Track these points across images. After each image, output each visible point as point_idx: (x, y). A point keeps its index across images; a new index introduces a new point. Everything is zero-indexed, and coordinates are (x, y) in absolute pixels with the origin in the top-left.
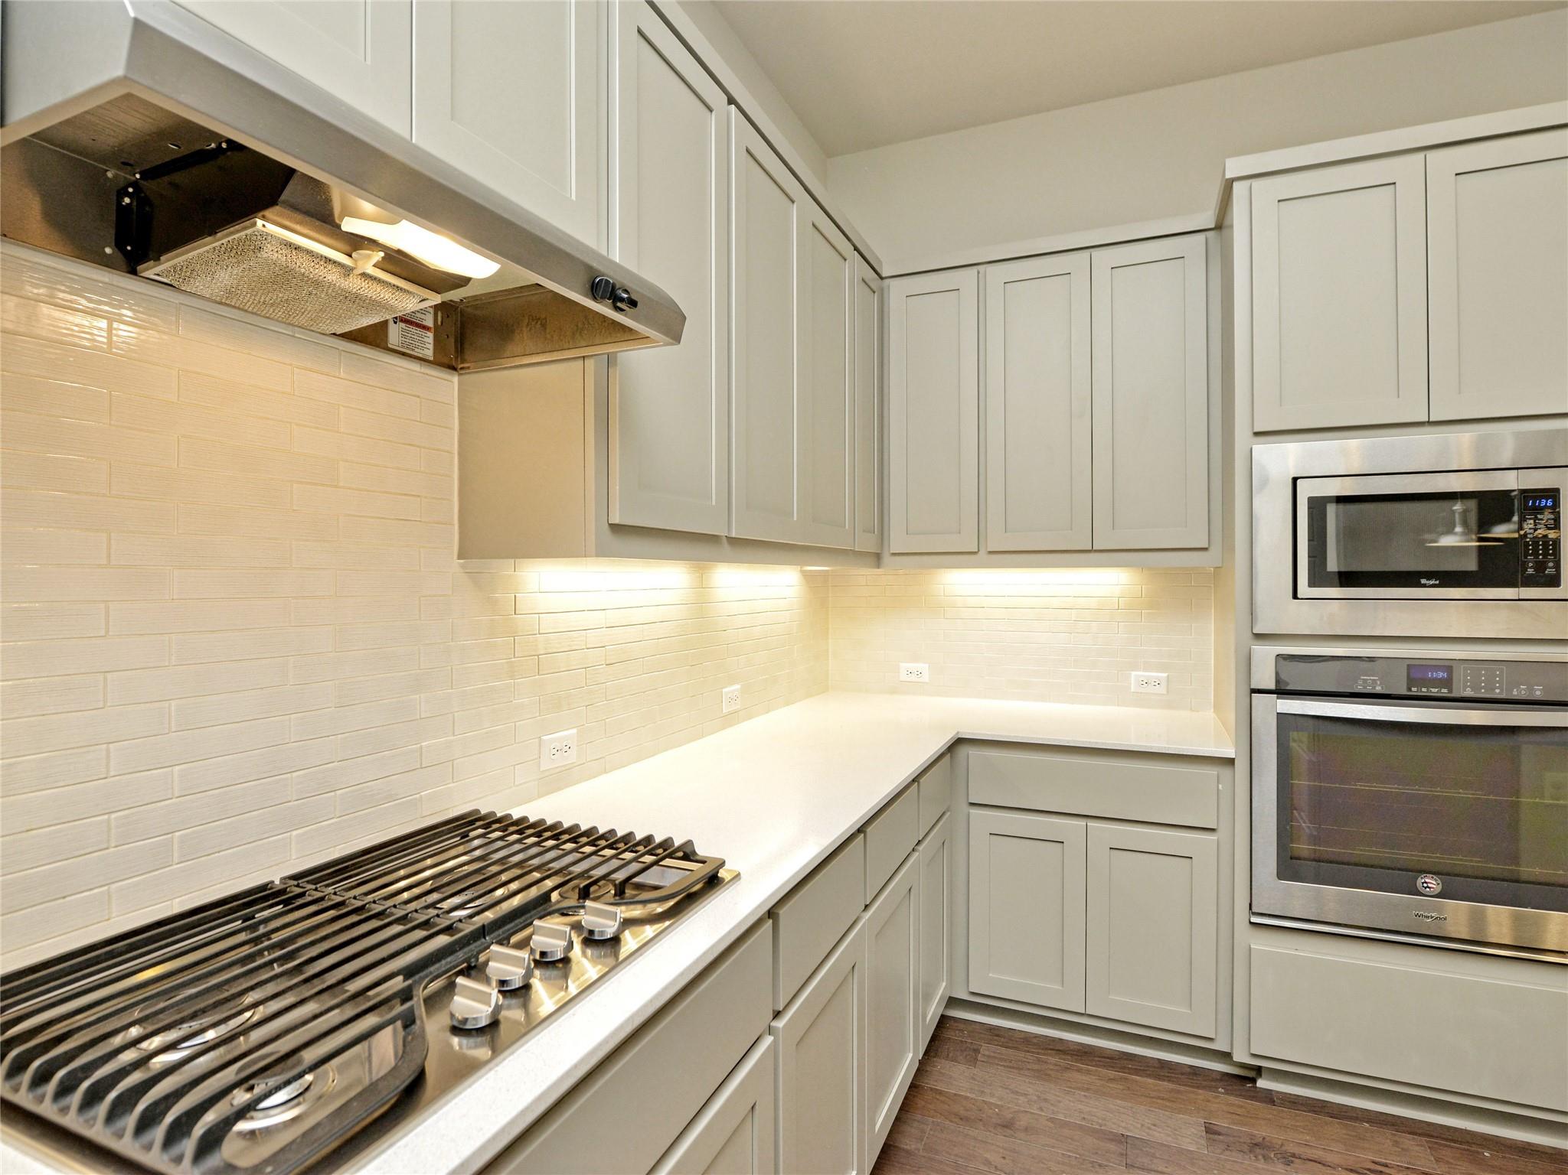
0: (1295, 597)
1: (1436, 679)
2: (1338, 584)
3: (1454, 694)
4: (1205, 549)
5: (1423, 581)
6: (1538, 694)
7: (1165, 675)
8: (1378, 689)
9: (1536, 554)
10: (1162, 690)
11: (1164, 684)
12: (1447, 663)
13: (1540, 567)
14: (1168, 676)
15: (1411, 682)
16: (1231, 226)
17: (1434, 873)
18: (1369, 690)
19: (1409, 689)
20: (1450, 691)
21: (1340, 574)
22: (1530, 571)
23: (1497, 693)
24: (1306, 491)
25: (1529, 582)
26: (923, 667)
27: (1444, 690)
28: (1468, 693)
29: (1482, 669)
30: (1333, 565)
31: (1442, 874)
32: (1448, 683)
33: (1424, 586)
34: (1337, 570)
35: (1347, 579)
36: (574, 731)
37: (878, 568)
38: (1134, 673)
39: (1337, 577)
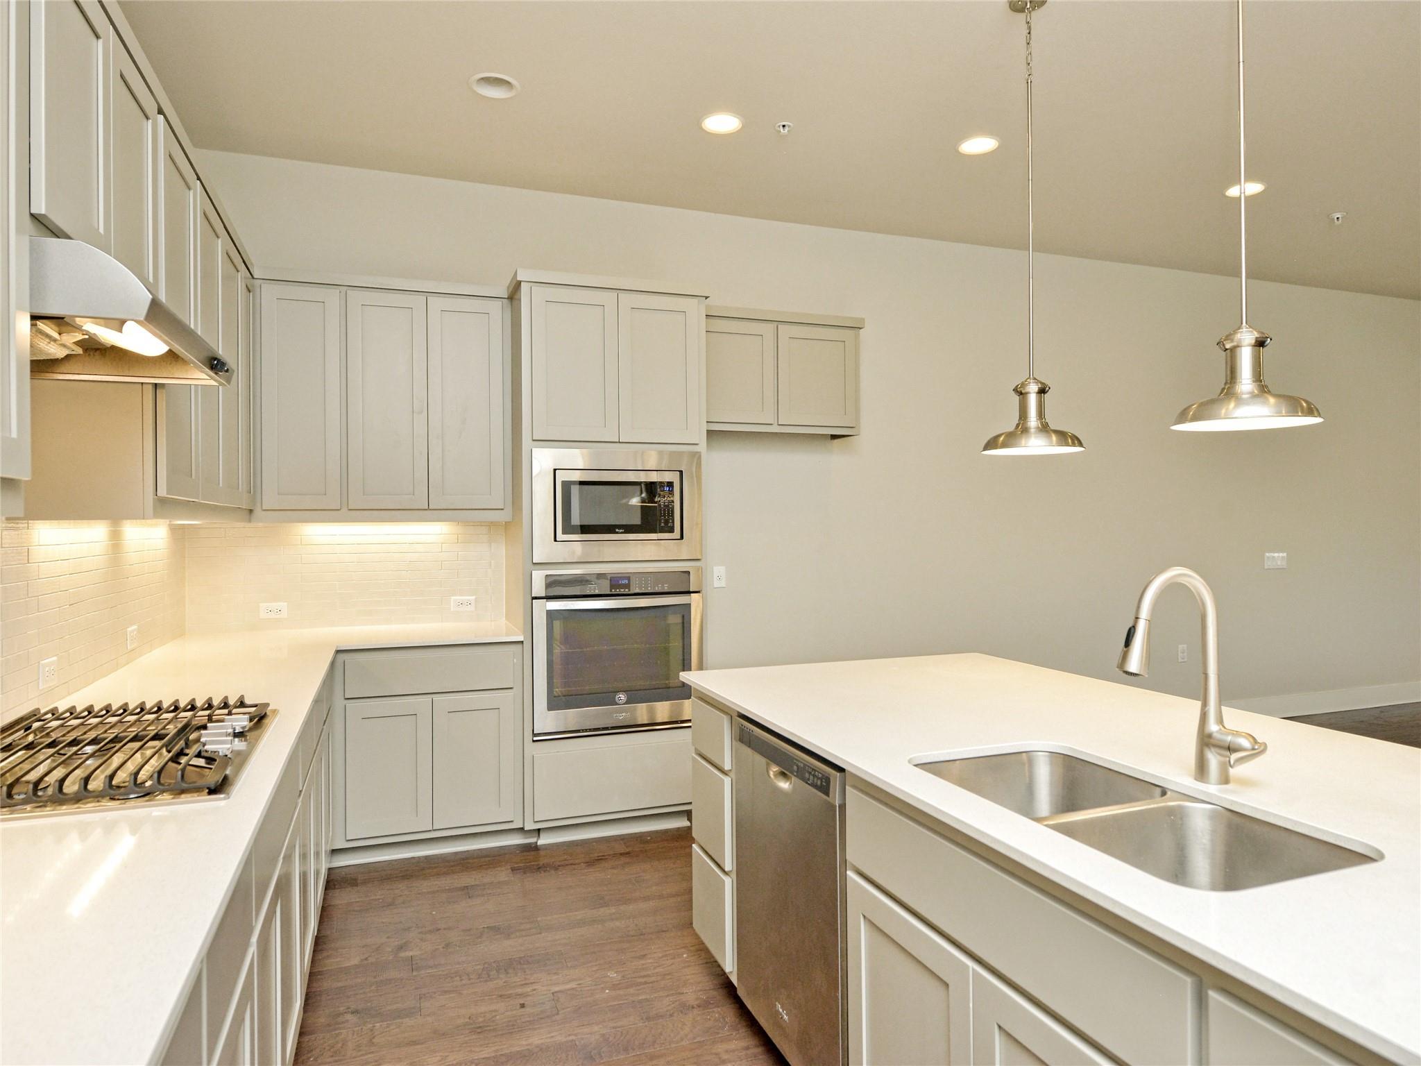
0: (555, 540)
1: (623, 584)
2: (580, 532)
3: (631, 592)
4: (502, 509)
5: (617, 530)
6: (666, 589)
7: (474, 597)
8: (597, 592)
9: (664, 516)
10: (471, 608)
11: (473, 604)
12: (627, 575)
13: (667, 522)
14: (476, 598)
15: (612, 587)
16: (520, 300)
17: (625, 692)
18: (592, 592)
19: (611, 591)
20: (629, 591)
21: (582, 527)
22: (663, 525)
23: (650, 590)
24: (561, 477)
25: (662, 531)
26: (283, 605)
27: (627, 590)
28: (637, 591)
29: (643, 577)
30: (576, 520)
31: (627, 691)
32: (628, 586)
33: (617, 533)
34: (579, 524)
35: (585, 529)
36: (55, 658)
37: (250, 521)
38: (453, 598)
39: (579, 527)
